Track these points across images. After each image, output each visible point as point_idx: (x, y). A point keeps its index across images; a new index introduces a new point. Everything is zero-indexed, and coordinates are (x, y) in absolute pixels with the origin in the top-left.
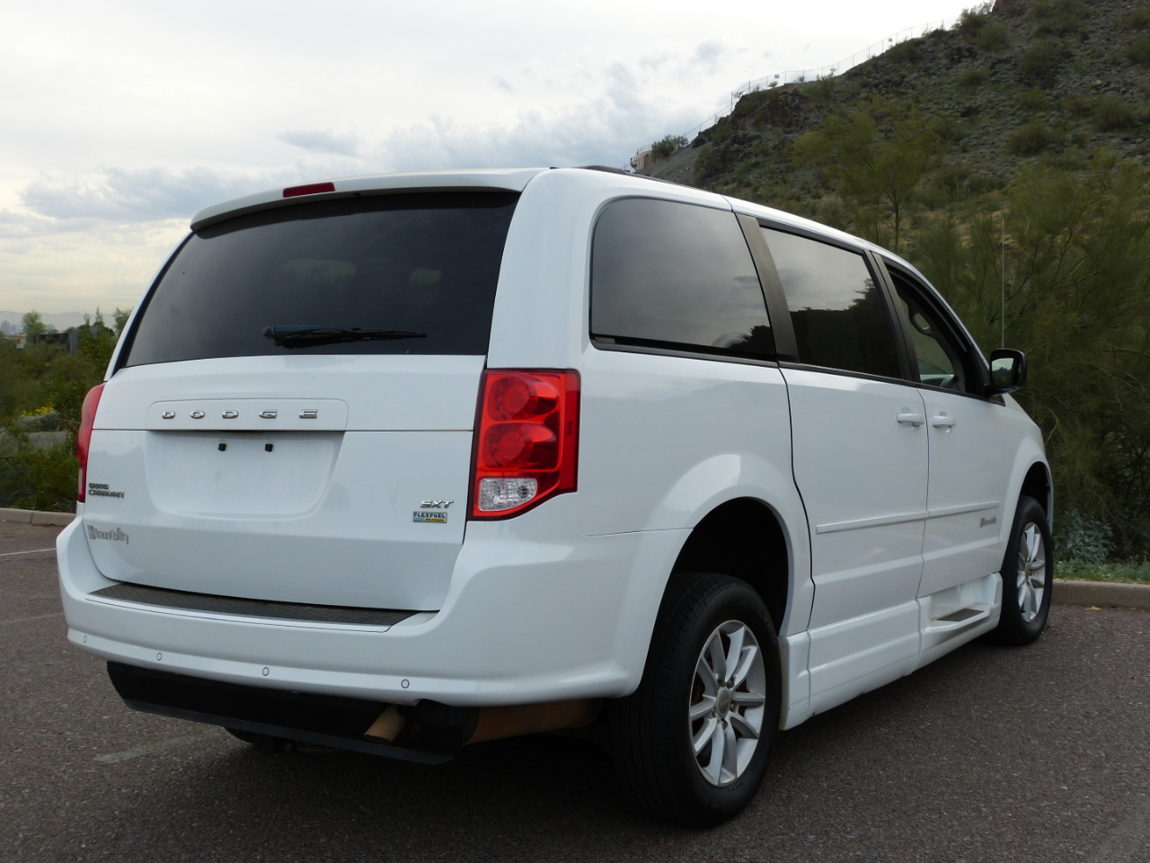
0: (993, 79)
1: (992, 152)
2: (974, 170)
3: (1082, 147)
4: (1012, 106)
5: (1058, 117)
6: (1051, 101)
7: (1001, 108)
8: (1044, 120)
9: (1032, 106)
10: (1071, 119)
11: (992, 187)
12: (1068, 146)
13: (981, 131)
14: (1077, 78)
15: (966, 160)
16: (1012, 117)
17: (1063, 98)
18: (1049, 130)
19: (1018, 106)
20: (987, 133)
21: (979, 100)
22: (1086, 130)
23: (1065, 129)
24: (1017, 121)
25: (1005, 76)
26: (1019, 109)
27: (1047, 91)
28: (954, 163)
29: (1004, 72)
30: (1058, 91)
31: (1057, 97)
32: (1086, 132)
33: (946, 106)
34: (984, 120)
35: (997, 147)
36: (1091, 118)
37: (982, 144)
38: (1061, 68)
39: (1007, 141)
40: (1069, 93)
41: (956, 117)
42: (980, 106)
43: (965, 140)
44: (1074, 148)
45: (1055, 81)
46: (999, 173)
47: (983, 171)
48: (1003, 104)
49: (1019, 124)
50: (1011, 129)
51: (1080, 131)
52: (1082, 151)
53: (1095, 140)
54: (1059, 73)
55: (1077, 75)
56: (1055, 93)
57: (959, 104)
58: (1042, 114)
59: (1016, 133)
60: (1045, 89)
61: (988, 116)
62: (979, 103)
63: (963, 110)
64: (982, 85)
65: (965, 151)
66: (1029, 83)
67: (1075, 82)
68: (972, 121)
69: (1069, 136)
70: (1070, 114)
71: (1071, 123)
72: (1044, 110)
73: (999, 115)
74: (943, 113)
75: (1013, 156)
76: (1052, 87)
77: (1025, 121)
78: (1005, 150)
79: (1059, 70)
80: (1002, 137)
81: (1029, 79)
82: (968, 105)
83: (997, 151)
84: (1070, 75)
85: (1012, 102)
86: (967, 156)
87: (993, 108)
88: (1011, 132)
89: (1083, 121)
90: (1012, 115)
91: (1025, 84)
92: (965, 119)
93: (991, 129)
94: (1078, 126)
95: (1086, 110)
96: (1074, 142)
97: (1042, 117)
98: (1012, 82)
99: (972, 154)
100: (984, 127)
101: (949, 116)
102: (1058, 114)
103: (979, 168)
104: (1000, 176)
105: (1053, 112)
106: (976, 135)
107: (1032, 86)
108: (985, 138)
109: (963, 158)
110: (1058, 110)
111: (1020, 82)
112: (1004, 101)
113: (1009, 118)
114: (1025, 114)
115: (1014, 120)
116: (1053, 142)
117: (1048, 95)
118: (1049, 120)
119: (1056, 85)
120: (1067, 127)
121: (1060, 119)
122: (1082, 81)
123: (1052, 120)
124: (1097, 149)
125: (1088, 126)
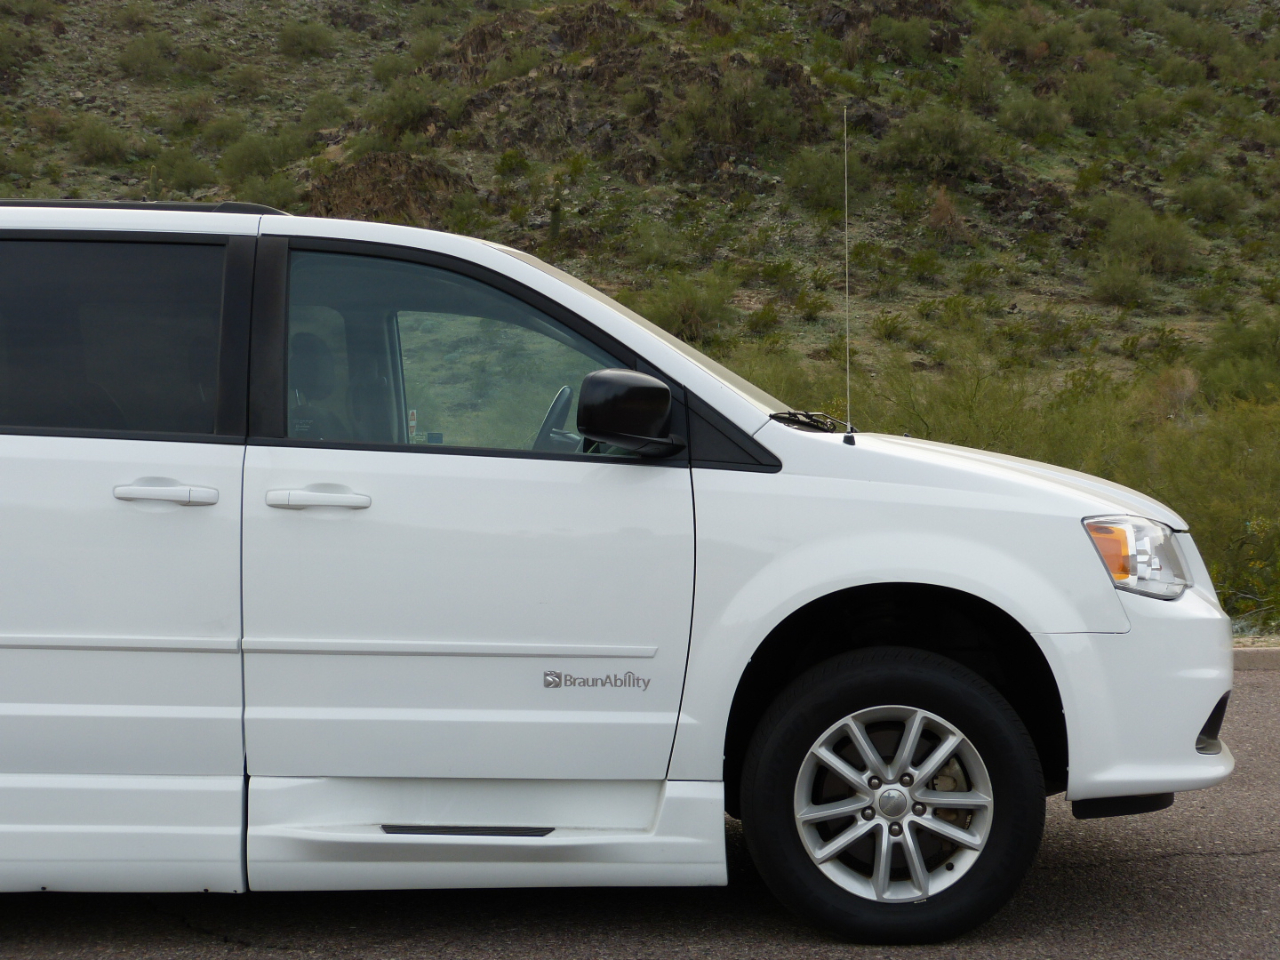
3: (55, 182)
5: (23, 136)
6: (15, 112)
8: (2, 138)
10: (41, 141)
12: (36, 179)
14: (50, 84)
17: (30, 111)
18: (11, 153)
22: (62, 159)
23: (33, 155)
27: (8, 97)
30: (24, 100)
31: (21, 108)
32: (63, 162)
36: (68, 144)
38: (28, 67)
40: (39, 104)
45: (19, 85)
51: (54, 160)
53: (73, 175)
54: (24, 74)
55: (51, 81)
56: (19, 102)
58: (1, 129)
60: (4, 94)
67: (47, 90)
69: (38, 166)
70: (39, 135)
71: (41, 147)
72: (3, 124)
76: (14, 92)
79: (25, 70)
84: (41, 80)
89: (58, 147)
94: (52, 152)
95: (62, 131)
96: (45, 174)
102: (23, 132)
105: (17, 129)
110: (24, 127)
116: (15, 172)
117: (8, 103)
118: (9, 139)
119: (20, 90)
120: (35, 152)
121: (26, 139)
122: (57, 91)
123: (15, 140)
124: (77, 187)
125: (64, 154)
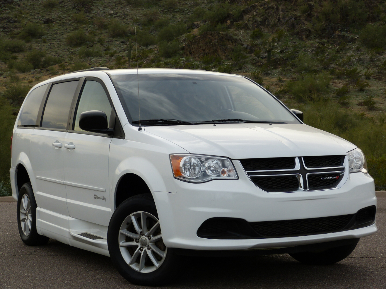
0: (61, 5)
1: (59, 44)
2: (49, 53)
3: (102, 45)
4: (70, 20)
5: (92, 28)
6: (90, 19)
7: (64, 21)
8: (85, 29)
9: (79, 21)
10: (98, 29)
11: (55, 62)
12: (95, 43)
13: (54, 32)
14: (102, 9)
15: (45, 47)
16: (70, 26)
17: (95, 19)
18: (87, 34)
19: (73, 21)
20: (57, 34)
21: (53, 16)
22: (105, 36)
23: (95, 35)
24: (72, 29)
25: (67, 4)
26: (73, 22)
27: (87, 14)
28: (38, 48)
29: (66, 2)
30: (93, 15)
31: (92, 18)
32: (105, 37)
33: (36, 17)
34: (55, 26)
35: (61, 41)
36: (107, 30)
37: (54, 39)
38: (95, 3)
39: (66, 39)
40: (98, 16)
41: (41, 23)
42: (54, 18)
43: (45, 36)
44: (98, 45)
45: (92, 9)
46: (61, 55)
47: (53, 54)
48: (65, 19)
49: (72, 30)
50: (69, 32)
51: (102, 36)
52: (102, 47)
53: (108, 41)
54: (93, 5)
55: (102, 7)
56: (91, 15)
57: (43, 16)
58: (84, 26)
59: (71, 34)
60: (86, 13)
61: (58, 25)
62: (53, 17)
63: (45, 20)
64: (55, 8)
65: (45, 42)
66: (78, 9)
67: (101, 11)
68: (49, 26)
69: (96, 39)
70: (97, 27)
71: (98, 32)
72: (85, 24)
73: (63, 24)
74: (34, 21)
75: (69, 47)
76: (90, 12)
77: (76, 29)
78: (65, 43)
79: (94, 4)
80: (64, 36)
81: (79, 7)
82: (47, 17)
83: (61, 43)
84: (99, 7)
85: (70, 18)
86: (45, 45)
87: (60, 20)
88: (69, 34)
89: (104, 31)
90: (70, 25)
91: (77, 9)
92: (46, 25)
93: (58, 32)
94: (101, 33)
95: (105, 26)
96: (98, 42)
97: (84, 27)
98: (70, 8)
99: (48, 44)
100: (55, 30)
101: (37, 23)
102: (92, 26)
103: (51, 52)
104: (61, 57)
105: (90, 26)
106: (50, 34)
107: (80, 11)
108: (55, 36)
109: (44, 46)
110: (92, 25)
111: (74, 8)
112: (66, 17)
113: (68, 26)
114: (76, 25)
115: (70, 28)
116: (88, 41)
117: (88, 16)
118: (87, 29)
119: (92, 11)
120: (96, 33)
121: (93, 29)
122: (104, 11)
123: (89, 29)
124: (109, 46)
125: (106, 34)
